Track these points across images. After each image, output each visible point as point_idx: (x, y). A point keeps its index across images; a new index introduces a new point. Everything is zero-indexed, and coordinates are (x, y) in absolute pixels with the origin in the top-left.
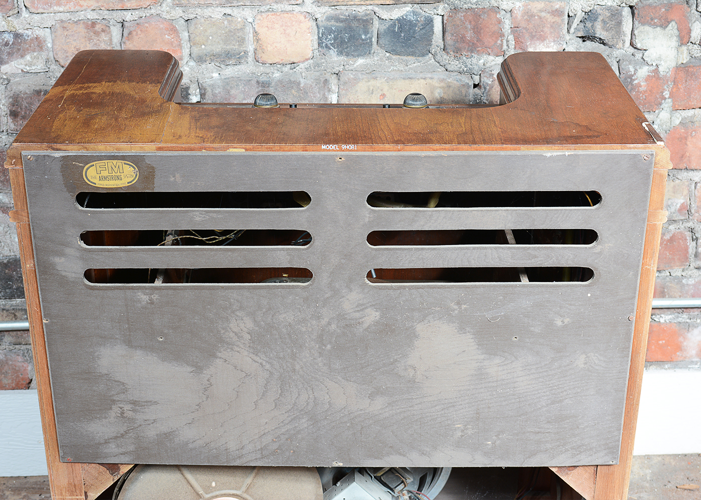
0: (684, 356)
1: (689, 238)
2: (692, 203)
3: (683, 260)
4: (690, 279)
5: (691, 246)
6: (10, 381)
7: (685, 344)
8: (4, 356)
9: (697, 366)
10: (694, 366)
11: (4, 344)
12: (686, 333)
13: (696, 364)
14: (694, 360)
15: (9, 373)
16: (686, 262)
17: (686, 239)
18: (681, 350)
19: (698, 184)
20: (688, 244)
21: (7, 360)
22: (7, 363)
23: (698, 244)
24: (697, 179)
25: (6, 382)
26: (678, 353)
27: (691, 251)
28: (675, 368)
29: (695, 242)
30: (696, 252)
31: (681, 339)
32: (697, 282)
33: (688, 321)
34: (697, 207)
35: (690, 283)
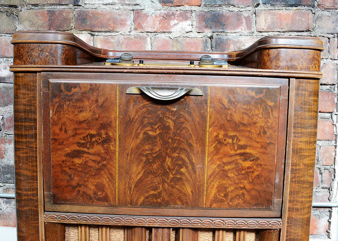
0: (318, 232)
1: (319, 173)
2: (319, 156)
3: (316, 184)
4: (320, 193)
5: (319, 177)
6: (13, 223)
7: (318, 226)
8: (11, 210)
9: (324, 237)
10: (322, 237)
11: (12, 205)
12: (319, 220)
13: (324, 236)
14: (322, 234)
15: (12, 219)
16: (318, 185)
17: (317, 173)
18: (317, 229)
19: (321, 147)
20: (318, 176)
21: (12, 213)
22: (12, 214)
23: (322, 176)
24: (320, 145)
25: (11, 223)
26: (315, 230)
27: (320, 179)
28: (314, 238)
29: (321, 175)
30: (322, 180)
31: (316, 223)
32: (323, 195)
33: (319, 214)
34: (321, 158)
35: (320, 195)
